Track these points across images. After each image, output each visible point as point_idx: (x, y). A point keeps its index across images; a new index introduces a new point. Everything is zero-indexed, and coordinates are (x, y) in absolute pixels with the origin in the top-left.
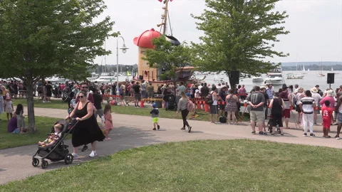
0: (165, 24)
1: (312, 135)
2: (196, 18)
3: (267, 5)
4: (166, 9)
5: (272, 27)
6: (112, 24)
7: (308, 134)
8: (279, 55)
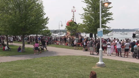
0: (73, 19)
1: (110, 55)
2: (81, 15)
3: (108, 9)
4: (74, 14)
5: (108, 18)
6: (48, 19)
7: (109, 55)
8: (108, 28)
